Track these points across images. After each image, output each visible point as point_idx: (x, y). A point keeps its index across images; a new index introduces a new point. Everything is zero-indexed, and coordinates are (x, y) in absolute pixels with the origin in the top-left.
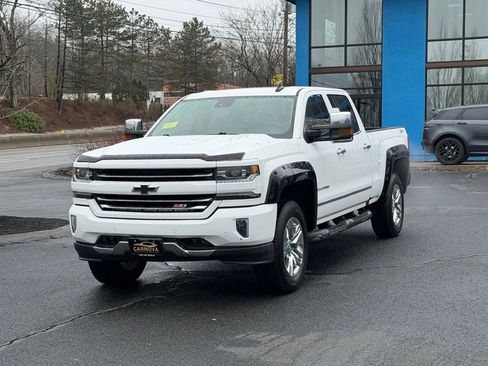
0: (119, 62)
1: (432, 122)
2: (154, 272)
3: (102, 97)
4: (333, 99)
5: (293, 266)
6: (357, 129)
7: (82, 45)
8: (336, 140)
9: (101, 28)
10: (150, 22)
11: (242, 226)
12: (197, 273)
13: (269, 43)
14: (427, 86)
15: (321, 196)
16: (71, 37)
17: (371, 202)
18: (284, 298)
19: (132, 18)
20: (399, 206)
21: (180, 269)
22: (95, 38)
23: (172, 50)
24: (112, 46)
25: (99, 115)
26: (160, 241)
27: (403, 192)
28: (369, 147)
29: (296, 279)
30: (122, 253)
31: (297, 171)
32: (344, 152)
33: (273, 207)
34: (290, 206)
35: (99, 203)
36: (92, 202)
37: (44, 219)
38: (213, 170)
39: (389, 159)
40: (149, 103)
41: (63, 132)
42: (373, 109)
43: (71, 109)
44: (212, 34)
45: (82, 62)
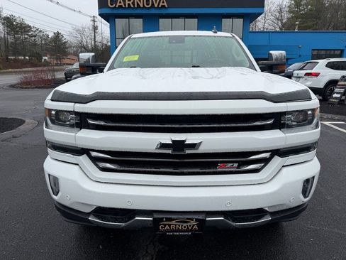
0: (30, 45)
3: (25, 58)
7: (15, 38)
10: (41, 31)
16: (10, 35)
22: (20, 36)
23: (50, 42)
24: (27, 39)
25: (24, 64)
35: (95, 160)
36: (84, 159)
40: (43, 61)
41: (10, 70)
43: (12, 62)
44: (65, 37)
45: (15, 44)
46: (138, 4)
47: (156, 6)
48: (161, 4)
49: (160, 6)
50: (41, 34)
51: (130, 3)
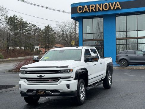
0: (26, 38)
1: (118, 55)
2: (42, 100)
3: (21, 48)
4: (92, 50)
5: (82, 97)
6: (98, 58)
7: (15, 33)
8: (93, 61)
9: (20, 28)
10: (35, 26)
11: (68, 86)
12: (54, 100)
13: (70, 32)
14: (116, 45)
15: (89, 77)
16: (11, 31)
17: (103, 79)
18: (80, 106)
19: (30, 25)
20: (110, 80)
21: (49, 99)
22: (19, 31)
23: (41, 34)
24: (24, 33)
25: (20, 54)
26: (45, 91)
27: (111, 76)
28: (102, 63)
29: (83, 101)
30: (34, 94)
31: (83, 70)
32: (95, 65)
33: (77, 81)
34: (81, 80)
35: (27, 80)
36: (26, 80)
37: (8, 85)
38: (60, 71)
39: (107, 66)
40: (35, 50)
41: (9, 59)
42: (101, 51)
43: (11, 52)
44: (53, 29)
45: (15, 38)
46: (98, 8)
47: (112, 8)
48: (116, 7)
49: (115, 9)
50: (35, 28)
51: (93, 8)
